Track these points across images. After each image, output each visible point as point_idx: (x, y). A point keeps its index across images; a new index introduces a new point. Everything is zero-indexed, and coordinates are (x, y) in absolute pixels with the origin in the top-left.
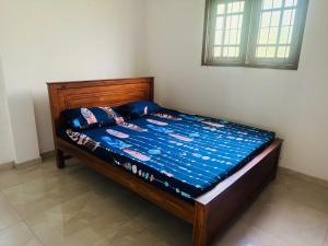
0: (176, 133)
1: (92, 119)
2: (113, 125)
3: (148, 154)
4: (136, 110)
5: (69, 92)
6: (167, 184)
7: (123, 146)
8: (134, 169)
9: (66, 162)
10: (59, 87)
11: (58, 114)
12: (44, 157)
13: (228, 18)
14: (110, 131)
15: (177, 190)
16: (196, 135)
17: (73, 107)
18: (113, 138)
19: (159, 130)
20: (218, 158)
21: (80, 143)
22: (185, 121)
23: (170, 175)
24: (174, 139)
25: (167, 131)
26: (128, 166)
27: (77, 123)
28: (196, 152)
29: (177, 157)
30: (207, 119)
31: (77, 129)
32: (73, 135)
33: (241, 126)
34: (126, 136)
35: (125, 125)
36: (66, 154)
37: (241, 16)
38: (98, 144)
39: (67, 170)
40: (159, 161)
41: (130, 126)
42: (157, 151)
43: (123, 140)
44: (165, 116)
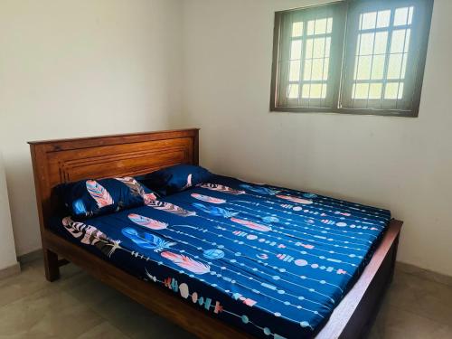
0: (241, 216)
1: (104, 198)
2: (139, 206)
3: (204, 261)
4: (174, 181)
5: (65, 156)
6: (246, 319)
7: (161, 245)
8: (184, 290)
9: (62, 269)
10: (51, 148)
11: (47, 193)
12: (24, 261)
13: (309, 42)
14: (135, 218)
15: (267, 331)
16: (274, 218)
17: (72, 180)
18: (143, 230)
19: (216, 213)
20: (320, 263)
21: (86, 241)
22: (250, 196)
23: (250, 303)
24: (240, 228)
25: (227, 215)
26: (172, 284)
27: (80, 207)
28: (282, 251)
29: (254, 263)
30: (285, 191)
31: (81, 218)
32: (75, 228)
33: (337, 201)
34: (163, 226)
35: (158, 206)
36: (60, 258)
37: (329, 39)
38: (117, 244)
39: (62, 283)
40: (225, 274)
41: (168, 206)
42: (218, 253)
43: (159, 233)
44: (219, 188)
